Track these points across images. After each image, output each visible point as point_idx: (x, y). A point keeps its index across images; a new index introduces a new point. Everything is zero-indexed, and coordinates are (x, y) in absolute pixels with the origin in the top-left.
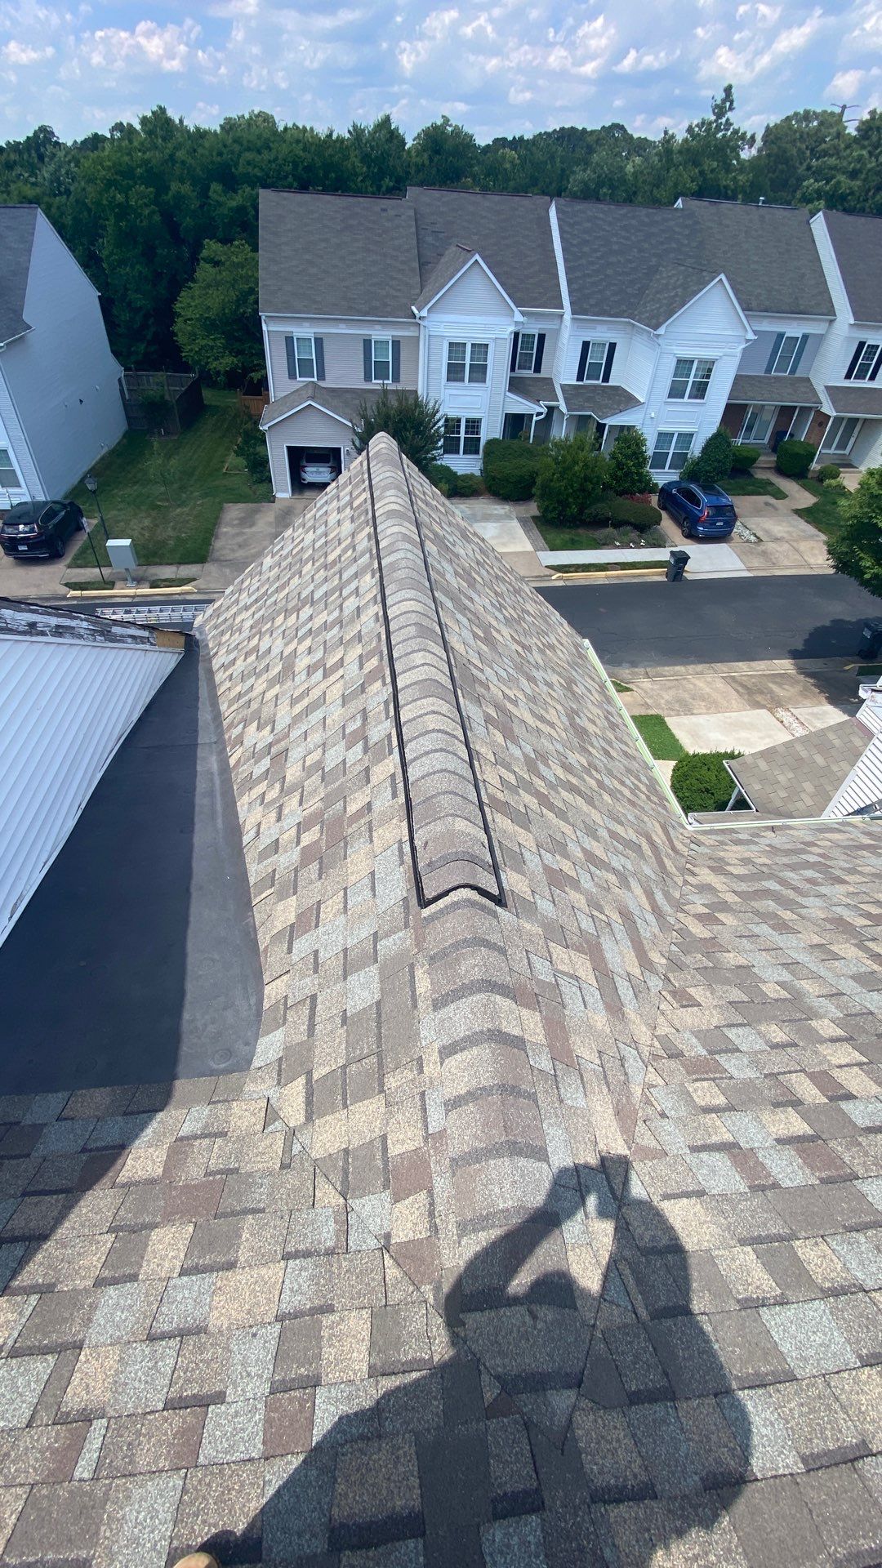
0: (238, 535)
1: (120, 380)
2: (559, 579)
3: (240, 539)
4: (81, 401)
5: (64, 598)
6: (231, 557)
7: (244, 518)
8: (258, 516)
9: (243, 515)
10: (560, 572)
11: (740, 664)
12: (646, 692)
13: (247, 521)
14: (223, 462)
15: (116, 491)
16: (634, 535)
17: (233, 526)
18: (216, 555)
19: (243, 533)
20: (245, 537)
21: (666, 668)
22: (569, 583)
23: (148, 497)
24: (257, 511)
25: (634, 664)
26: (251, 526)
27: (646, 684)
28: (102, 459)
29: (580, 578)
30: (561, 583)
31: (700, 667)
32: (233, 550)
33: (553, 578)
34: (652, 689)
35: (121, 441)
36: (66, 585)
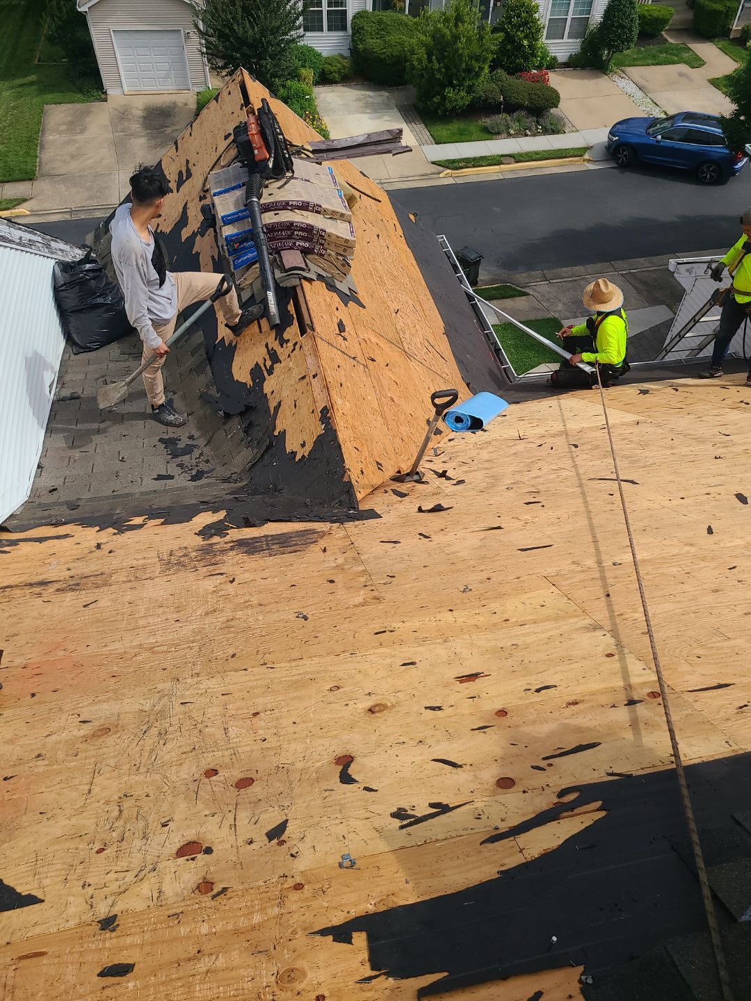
0: (67, 143)
2: (446, 176)
3: (72, 149)
6: (63, 172)
7: (72, 123)
8: (87, 119)
9: (69, 118)
10: (448, 168)
11: (642, 260)
12: (543, 295)
13: (77, 125)
16: (530, 121)
17: (60, 133)
18: (46, 169)
19: (75, 141)
20: (77, 145)
21: (564, 269)
22: (459, 181)
24: (88, 112)
25: (530, 267)
26: (82, 131)
27: (543, 287)
29: (472, 175)
30: (450, 181)
31: (599, 266)
33: (441, 175)
34: (549, 293)
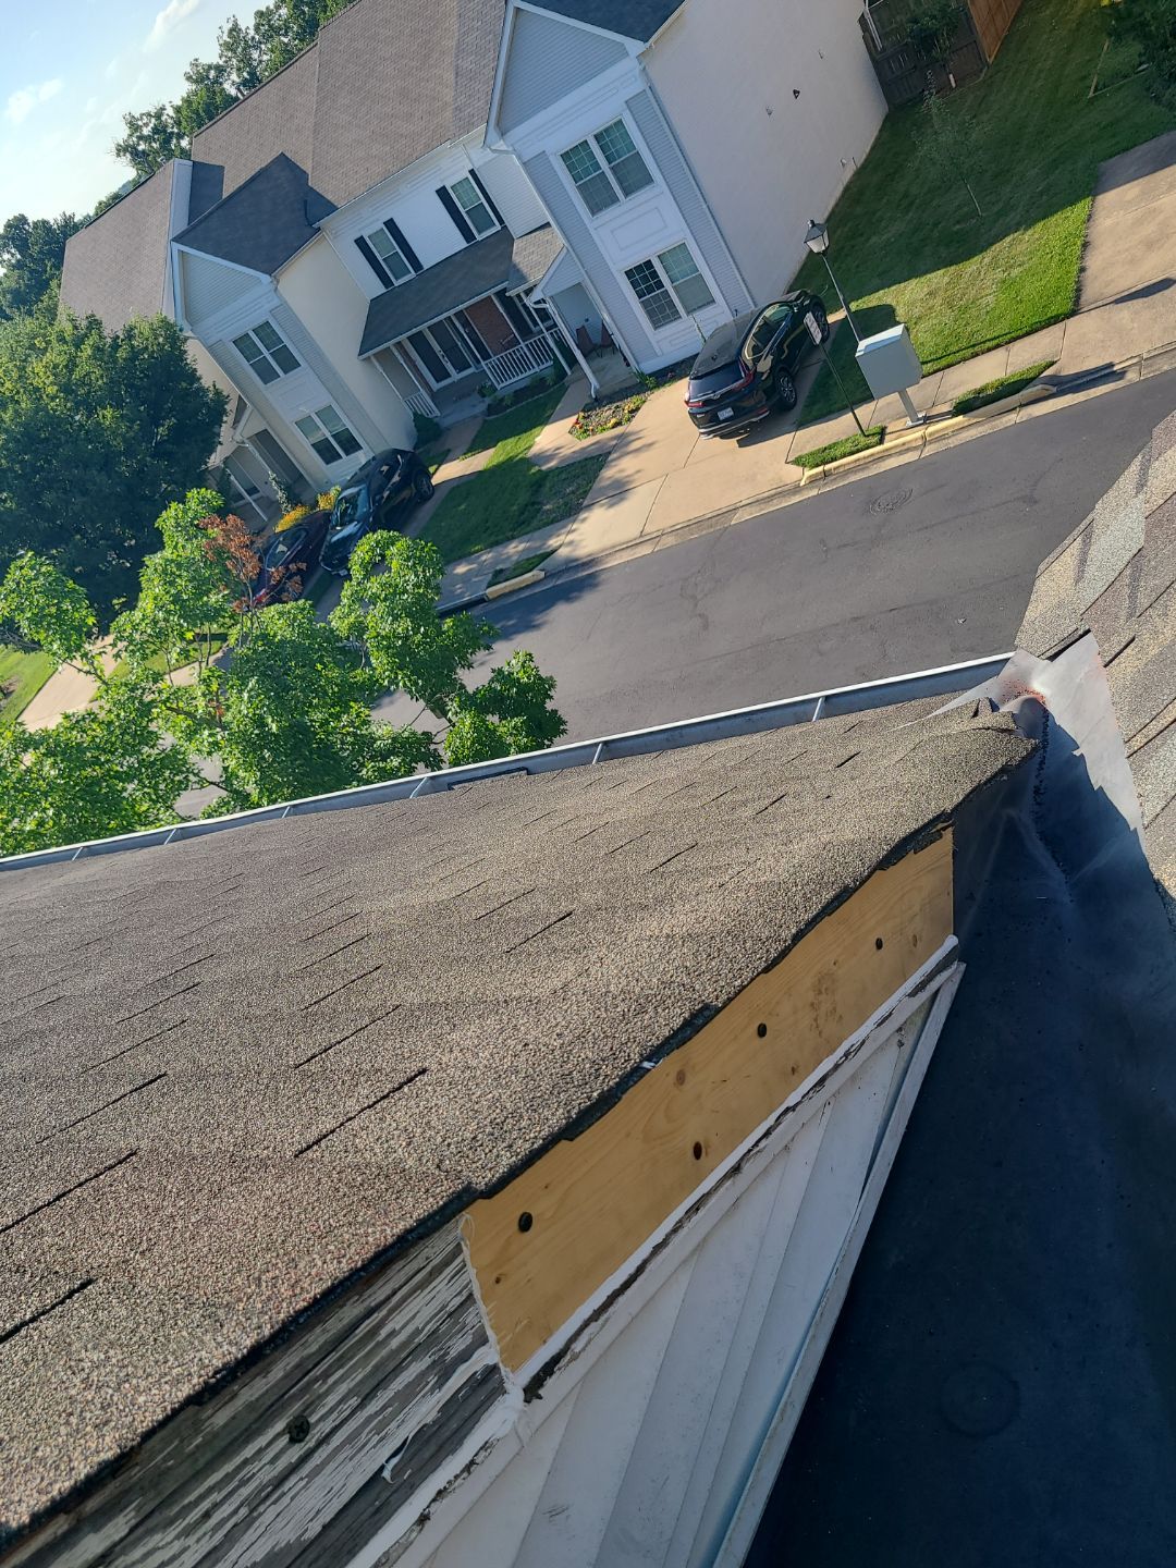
1: (862, 20)
4: (795, 92)
5: (797, 489)
14: (1084, 78)
15: (874, 239)
23: (936, 225)
28: (847, 189)
32: (1133, 262)
35: (877, 139)
36: (797, 462)
